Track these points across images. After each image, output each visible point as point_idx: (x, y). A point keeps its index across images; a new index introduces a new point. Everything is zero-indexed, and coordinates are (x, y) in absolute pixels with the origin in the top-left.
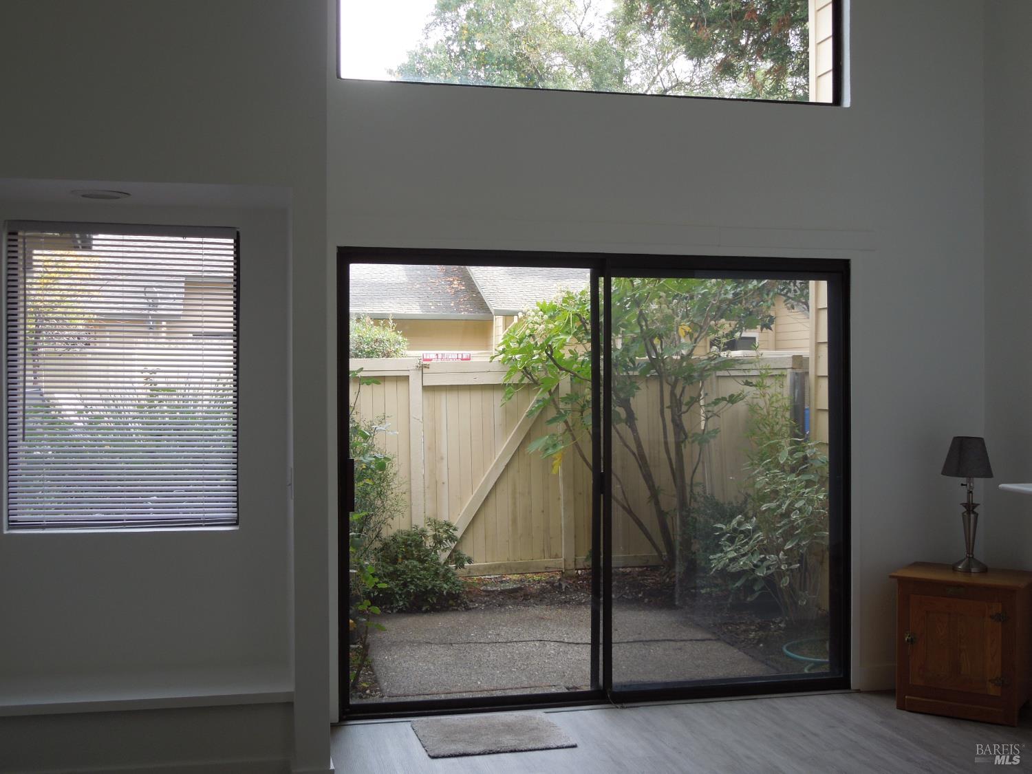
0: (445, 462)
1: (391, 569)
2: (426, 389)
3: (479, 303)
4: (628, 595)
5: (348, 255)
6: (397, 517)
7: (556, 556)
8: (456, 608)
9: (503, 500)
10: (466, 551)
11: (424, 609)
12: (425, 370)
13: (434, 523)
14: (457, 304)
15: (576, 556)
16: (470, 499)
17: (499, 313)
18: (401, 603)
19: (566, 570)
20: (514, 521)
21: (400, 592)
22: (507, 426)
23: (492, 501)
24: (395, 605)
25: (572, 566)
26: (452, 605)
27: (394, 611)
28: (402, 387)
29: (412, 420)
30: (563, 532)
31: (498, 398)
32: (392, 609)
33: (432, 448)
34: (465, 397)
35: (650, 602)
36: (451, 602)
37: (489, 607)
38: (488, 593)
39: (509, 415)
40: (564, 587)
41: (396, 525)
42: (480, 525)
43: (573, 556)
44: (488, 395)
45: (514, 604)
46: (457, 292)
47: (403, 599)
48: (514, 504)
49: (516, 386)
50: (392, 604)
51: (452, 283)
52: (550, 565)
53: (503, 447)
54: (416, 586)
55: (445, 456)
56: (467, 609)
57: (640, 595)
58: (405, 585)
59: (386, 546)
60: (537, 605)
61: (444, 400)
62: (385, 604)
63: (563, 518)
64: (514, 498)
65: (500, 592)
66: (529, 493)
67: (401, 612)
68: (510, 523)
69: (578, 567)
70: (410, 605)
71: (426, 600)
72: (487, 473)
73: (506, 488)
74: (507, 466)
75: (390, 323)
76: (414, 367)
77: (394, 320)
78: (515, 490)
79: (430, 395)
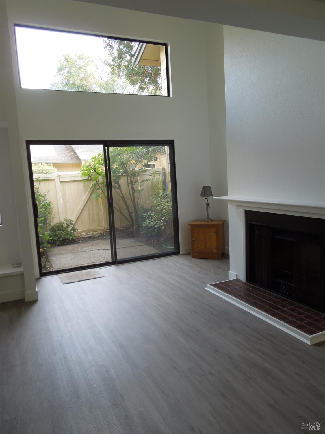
1: (54, 234)
2: (61, 182)
3: (78, 158)
5: (29, 143)
6: (55, 219)
7: (102, 227)
9: (86, 212)
10: (76, 227)
11: (65, 244)
12: (60, 177)
13: (66, 220)
14: (71, 159)
17: (83, 160)
18: (58, 243)
19: (105, 230)
20: (89, 218)
21: (57, 240)
22: (85, 191)
23: (83, 212)
25: (107, 229)
26: (73, 242)
28: (53, 182)
31: (82, 184)
33: (64, 199)
34: (72, 184)
36: (73, 241)
37: (84, 242)
38: (83, 238)
39: (86, 188)
40: (104, 235)
41: (55, 221)
42: (80, 220)
43: (106, 226)
45: (91, 240)
46: (71, 155)
48: (89, 213)
49: (87, 180)
50: (55, 244)
51: (69, 152)
52: (100, 229)
53: (85, 197)
54: (62, 238)
55: (68, 201)
56: (78, 243)
58: (59, 238)
59: (53, 228)
60: (97, 240)
61: (67, 185)
62: (53, 244)
64: (89, 211)
65: (87, 238)
66: (93, 210)
67: (58, 245)
71: (65, 241)
72: (80, 205)
73: (86, 209)
74: (86, 202)
75: (51, 164)
76: (57, 176)
77: (53, 164)
78: (89, 209)
79: (62, 184)
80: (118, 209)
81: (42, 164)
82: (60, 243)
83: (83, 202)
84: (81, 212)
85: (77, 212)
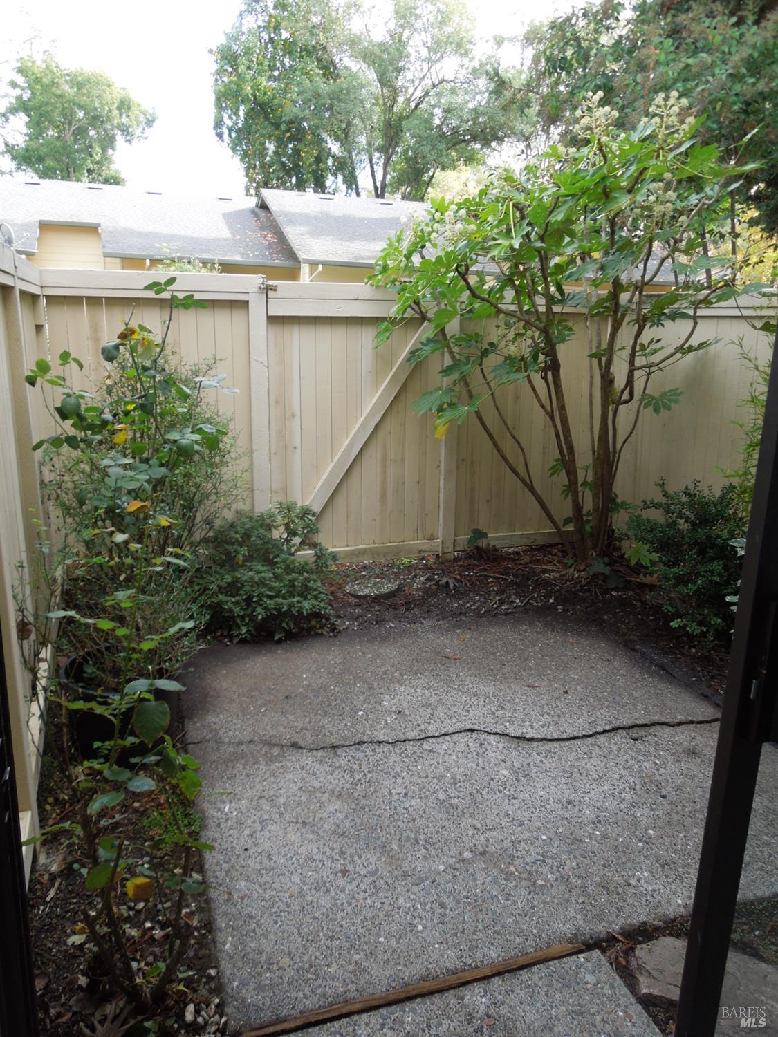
0: (297, 418)
1: (228, 579)
2: (273, 320)
3: (290, 254)
4: (536, 601)
7: (432, 537)
8: (320, 631)
9: (370, 469)
11: (276, 638)
12: (271, 294)
13: (287, 509)
14: (271, 254)
15: (455, 536)
16: (330, 469)
17: (306, 261)
18: (244, 630)
19: (443, 553)
20: (384, 495)
21: (242, 613)
22: (378, 374)
23: (356, 473)
24: (235, 632)
25: (451, 548)
26: (312, 628)
27: (235, 642)
28: (238, 316)
29: (253, 364)
30: (442, 507)
31: (367, 338)
32: (231, 638)
33: (280, 401)
34: (324, 333)
35: (565, 610)
36: (313, 623)
38: (359, 599)
39: (382, 360)
40: (451, 587)
42: (341, 501)
43: (453, 537)
44: (354, 332)
45: (396, 617)
46: (270, 244)
47: (247, 624)
48: (384, 472)
50: (231, 629)
51: (266, 236)
52: (423, 548)
53: (373, 399)
54: (266, 609)
55: (297, 413)
57: (551, 601)
58: (249, 603)
59: (220, 536)
60: (424, 619)
61: (299, 338)
62: (221, 628)
63: (442, 491)
64: (384, 467)
65: (375, 598)
66: (403, 459)
67: (243, 642)
68: (378, 497)
69: (457, 549)
70: (256, 630)
71: (280, 625)
72: (352, 435)
73: (374, 454)
74: (377, 427)
75: (216, 266)
76: (256, 290)
77: (220, 264)
78: (384, 459)
79: (277, 330)
80: (521, 470)
81: (189, 262)
82: (254, 632)
83: (363, 424)
84: (351, 466)
85: (332, 464)
